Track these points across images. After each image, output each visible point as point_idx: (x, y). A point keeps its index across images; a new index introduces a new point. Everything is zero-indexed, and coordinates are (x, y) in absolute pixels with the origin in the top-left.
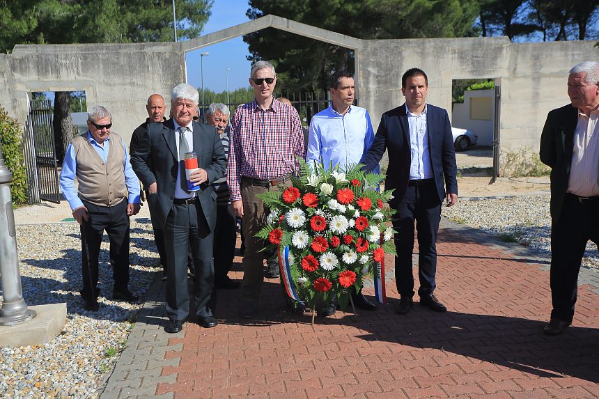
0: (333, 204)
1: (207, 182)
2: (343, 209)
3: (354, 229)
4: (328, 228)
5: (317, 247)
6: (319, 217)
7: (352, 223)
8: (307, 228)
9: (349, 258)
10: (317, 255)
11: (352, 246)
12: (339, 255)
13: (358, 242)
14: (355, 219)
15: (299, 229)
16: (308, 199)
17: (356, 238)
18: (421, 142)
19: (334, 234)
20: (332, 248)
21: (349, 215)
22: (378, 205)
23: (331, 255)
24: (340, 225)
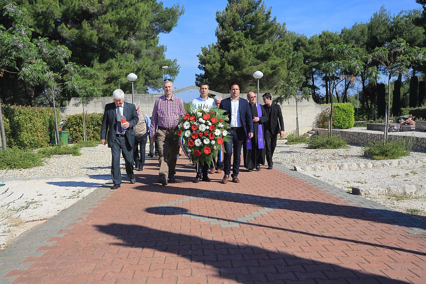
0: (201, 120)
1: (129, 127)
2: (204, 122)
3: (209, 130)
4: (198, 129)
5: (194, 137)
6: (195, 125)
7: (208, 128)
8: (190, 129)
9: (206, 142)
10: (194, 140)
11: (207, 137)
12: (202, 141)
13: (210, 135)
14: (209, 126)
15: (188, 130)
16: (192, 118)
17: (209, 134)
18: (236, 111)
19: (200, 132)
20: (199, 137)
21: (206, 124)
22: (220, 121)
23: (199, 140)
24: (203, 128)
